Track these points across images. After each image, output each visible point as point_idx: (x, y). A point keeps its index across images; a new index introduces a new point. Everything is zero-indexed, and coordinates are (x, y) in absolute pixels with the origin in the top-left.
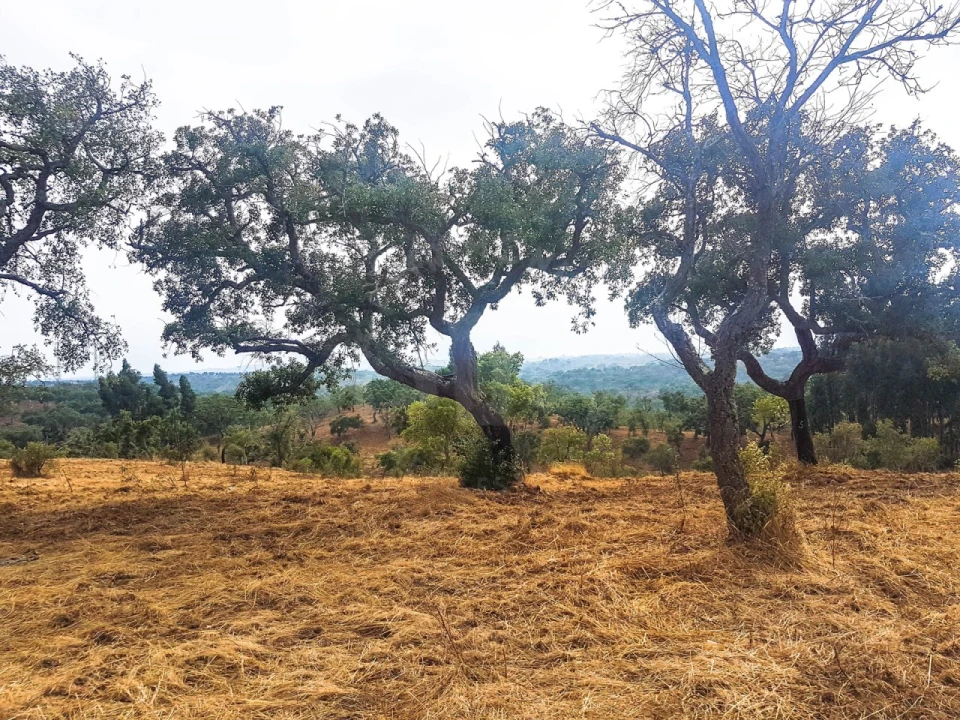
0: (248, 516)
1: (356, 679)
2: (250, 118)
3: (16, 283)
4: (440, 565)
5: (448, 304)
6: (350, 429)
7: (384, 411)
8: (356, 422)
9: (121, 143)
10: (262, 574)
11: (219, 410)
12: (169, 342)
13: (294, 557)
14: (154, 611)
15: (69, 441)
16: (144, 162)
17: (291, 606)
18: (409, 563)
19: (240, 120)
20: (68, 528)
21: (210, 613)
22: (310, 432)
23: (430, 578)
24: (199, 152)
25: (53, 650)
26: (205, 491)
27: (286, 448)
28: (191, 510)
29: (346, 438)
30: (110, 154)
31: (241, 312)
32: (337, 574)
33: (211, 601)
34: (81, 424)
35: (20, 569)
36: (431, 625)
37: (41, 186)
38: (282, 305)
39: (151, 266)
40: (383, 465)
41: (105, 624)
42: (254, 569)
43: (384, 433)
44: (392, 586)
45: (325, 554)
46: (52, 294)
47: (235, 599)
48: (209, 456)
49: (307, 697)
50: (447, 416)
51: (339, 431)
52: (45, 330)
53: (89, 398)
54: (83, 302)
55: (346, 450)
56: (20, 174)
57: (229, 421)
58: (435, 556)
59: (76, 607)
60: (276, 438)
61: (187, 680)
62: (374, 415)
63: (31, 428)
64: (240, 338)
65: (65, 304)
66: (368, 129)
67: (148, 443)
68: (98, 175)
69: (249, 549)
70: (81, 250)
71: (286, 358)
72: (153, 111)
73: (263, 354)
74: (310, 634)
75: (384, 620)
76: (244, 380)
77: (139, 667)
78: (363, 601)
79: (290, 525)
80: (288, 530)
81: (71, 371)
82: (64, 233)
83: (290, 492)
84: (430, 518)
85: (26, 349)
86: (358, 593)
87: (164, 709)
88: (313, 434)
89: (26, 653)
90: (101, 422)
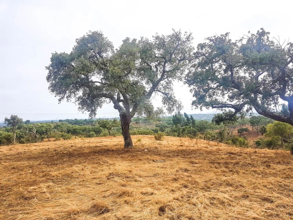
0: (218, 157)
1: (264, 214)
2: (220, 37)
3: (158, 92)
4: (288, 181)
5: (287, 90)
6: (244, 132)
7: (256, 127)
8: (246, 130)
9: (183, 52)
10: (226, 175)
11: (203, 125)
12: (193, 106)
13: (236, 172)
14: (197, 181)
15: (165, 132)
16: (189, 56)
17: (237, 187)
18: (276, 179)
19: (216, 39)
20: (171, 155)
21: (212, 185)
22: (231, 133)
23: (285, 185)
24: (204, 51)
25: (174, 187)
26: (203, 148)
27: (224, 137)
28: (201, 153)
29: (243, 135)
30: (180, 55)
31: (214, 96)
32: (251, 179)
33: (212, 181)
34: (168, 127)
35: (162, 164)
36: (289, 202)
37: (164, 66)
38: (227, 94)
39: (190, 85)
40: (256, 144)
41: (185, 182)
42: (224, 173)
43: (256, 134)
44: (271, 186)
45: (245, 172)
46: (166, 94)
47: (219, 182)
48: (201, 138)
49: (248, 217)
50: (282, 129)
51: (240, 133)
52: (164, 103)
53: (170, 121)
54: (173, 96)
55: (243, 139)
56: (159, 64)
57: (206, 128)
58: (285, 178)
59: (177, 176)
60: (221, 134)
61: (210, 203)
62: (253, 127)
63: (157, 128)
64: (214, 104)
65: (169, 97)
66: (258, 34)
67: (184, 133)
68: (177, 62)
69: (221, 167)
70: (173, 82)
71: (227, 110)
72: (192, 41)
73: (220, 108)
74: (246, 197)
75: (271, 197)
76: (214, 116)
77: (197, 197)
78: (261, 189)
79: (232, 161)
80: (231, 163)
81: (170, 114)
82: (169, 78)
83: (229, 151)
84: (281, 164)
85: (160, 108)
86: (259, 186)
87: (206, 210)
88: (232, 133)
89: (167, 187)
90: (173, 127)
